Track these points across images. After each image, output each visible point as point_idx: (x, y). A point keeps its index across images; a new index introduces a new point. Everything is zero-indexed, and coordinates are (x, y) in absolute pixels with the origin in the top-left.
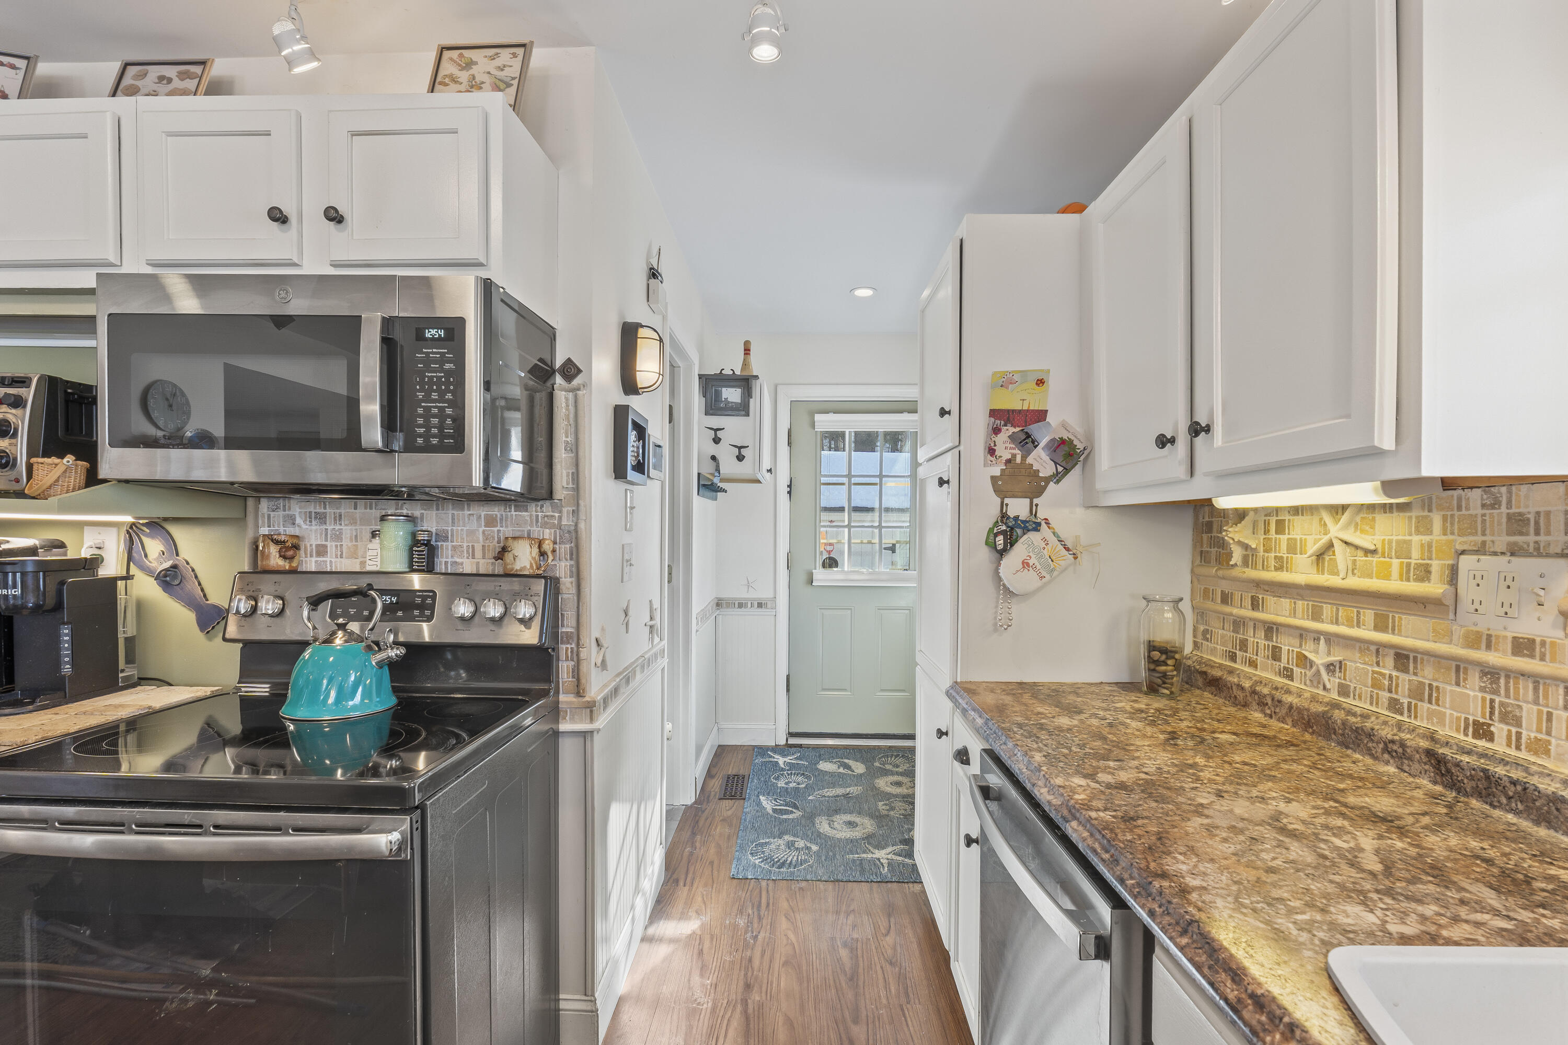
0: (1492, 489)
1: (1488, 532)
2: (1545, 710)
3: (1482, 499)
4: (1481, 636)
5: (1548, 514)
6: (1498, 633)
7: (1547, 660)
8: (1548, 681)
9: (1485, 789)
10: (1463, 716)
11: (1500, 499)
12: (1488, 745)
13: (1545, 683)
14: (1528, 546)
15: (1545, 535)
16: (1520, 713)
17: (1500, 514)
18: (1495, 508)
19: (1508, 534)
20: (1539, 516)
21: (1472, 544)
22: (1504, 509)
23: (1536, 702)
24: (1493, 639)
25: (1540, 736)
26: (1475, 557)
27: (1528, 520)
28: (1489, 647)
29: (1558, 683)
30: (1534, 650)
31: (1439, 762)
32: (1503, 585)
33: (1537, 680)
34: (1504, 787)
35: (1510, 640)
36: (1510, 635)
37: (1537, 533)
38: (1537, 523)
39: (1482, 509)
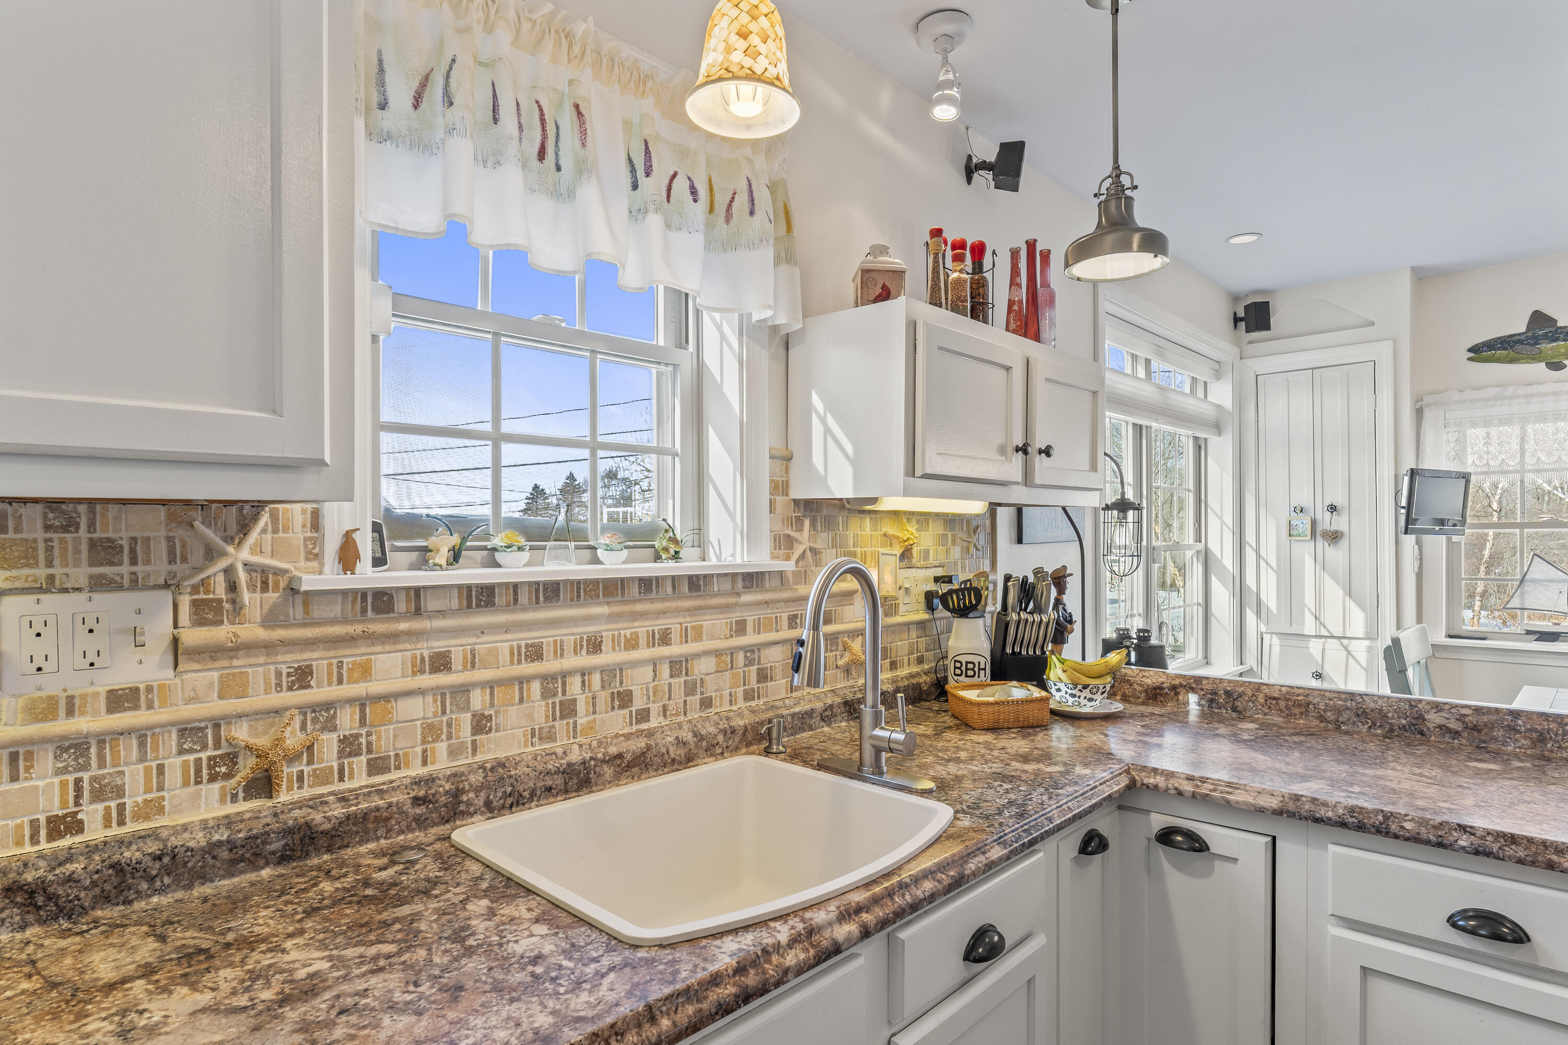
0: (63, 506)
1: (56, 562)
2: (154, 764)
3: (45, 517)
4: (57, 702)
5: (147, 540)
6: (83, 691)
7: (156, 707)
8: (157, 730)
9: (115, 888)
10: (26, 820)
11: (78, 520)
12: (78, 839)
13: (154, 734)
14: (122, 578)
15: (144, 565)
16: (122, 779)
17: (77, 541)
18: (71, 532)
19: (90, 565)
20: (136, 543)
21: (30, 579)
22: (83, 532)
23: (142, 759)
24: (77, 702)
25: (149, 796)
26: (34, 597)
27: (121, 547)
28: (70, 712)
29: (169, 728)
30: (138, 699)
31: (32, 894)
32: (82, 630)
33: (142, 735)
34: (145, 871)
35: (103, 697)
36: (102, 690)
37: (134, 562)
38: (133, 551)
39: (46, 532)
